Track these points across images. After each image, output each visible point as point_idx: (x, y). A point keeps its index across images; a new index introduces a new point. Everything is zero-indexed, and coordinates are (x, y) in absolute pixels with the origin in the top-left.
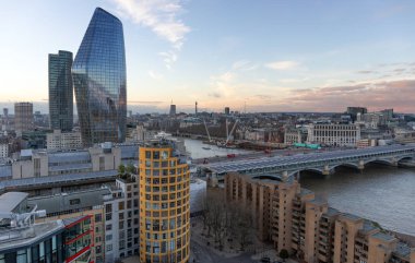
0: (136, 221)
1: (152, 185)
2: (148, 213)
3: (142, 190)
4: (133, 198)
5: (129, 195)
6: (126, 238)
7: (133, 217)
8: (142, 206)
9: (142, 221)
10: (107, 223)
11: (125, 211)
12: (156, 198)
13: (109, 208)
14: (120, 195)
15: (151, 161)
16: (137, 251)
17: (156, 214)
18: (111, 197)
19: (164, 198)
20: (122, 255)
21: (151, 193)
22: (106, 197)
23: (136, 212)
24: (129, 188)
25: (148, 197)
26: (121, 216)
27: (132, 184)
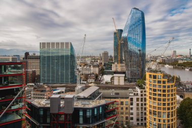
0: (145, 109)
1: (152, 92)
2: (150, 106)
3: (147, 94)
4: (144, 97)
5: (142, 95)
6: (140, 116)
7: (144, 106)
8: (147, 102)
9: (148, 110)
10: (131, 106)
11: (140, 103)
12: (154, 99)
13: (132, 99)
14: (137, 94)
15: (152, 79)
16: (145, 124)
17: (154, 107)
18: (133, 94)
19: (159, 100)
20: (138, 124)
21: (152, 96)
22: (131, 94)
23: (145, 104)
24: (142, 92)
25: (150, 98)
26: (138, 105)
27: (144, 90)
